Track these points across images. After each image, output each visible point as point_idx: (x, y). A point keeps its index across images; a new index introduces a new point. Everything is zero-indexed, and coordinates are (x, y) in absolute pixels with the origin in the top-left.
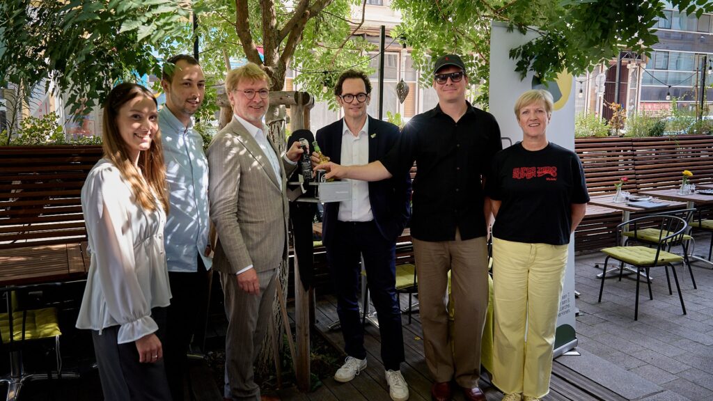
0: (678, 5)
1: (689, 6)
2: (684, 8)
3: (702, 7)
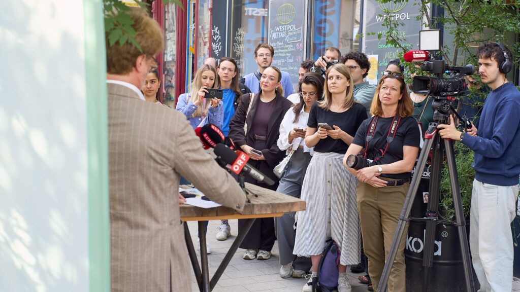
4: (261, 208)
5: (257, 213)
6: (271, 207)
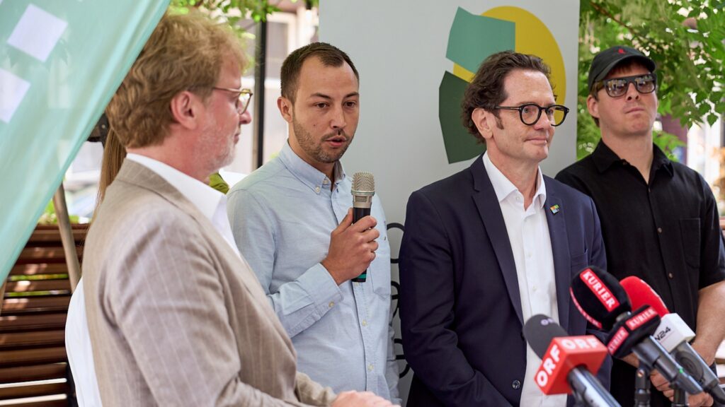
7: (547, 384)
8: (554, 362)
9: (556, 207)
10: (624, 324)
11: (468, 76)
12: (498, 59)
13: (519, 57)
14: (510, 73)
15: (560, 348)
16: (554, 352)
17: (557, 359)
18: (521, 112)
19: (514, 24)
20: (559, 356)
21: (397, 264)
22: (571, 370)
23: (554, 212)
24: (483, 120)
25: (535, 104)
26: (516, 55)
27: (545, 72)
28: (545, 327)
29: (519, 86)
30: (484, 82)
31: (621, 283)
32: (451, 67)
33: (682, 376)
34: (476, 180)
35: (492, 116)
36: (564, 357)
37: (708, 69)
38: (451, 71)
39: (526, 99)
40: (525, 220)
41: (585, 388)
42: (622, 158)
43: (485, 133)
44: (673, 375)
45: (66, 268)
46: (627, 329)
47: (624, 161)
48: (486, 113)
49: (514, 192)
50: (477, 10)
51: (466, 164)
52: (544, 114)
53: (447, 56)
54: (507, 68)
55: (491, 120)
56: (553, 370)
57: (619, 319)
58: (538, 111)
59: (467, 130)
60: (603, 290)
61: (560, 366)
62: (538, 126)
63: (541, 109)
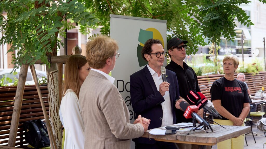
0: (240, 21)
1: (244, 22)
2: (243, 23)
3: (249, 23)
4: (190, 138)
5: (188, 141)
6: (195, 138)
7: (187, 116)
8: (188, 111)
9: (167, 76)
10: (200, 102)
11: (143, 45)
12: (149, 41)
13: (154, 41)
14: (153, 45)
15: (190, 108)
16: (188, 109)
17: (189, 110)
18: (156, 55)
19: (152, 32)
20: (190, 110)
21: (130, 92)
22: (192, 113)
23: (167, 77)
24: (147, 57)
25: (160, 52)
26: (154, 40)
27: (161, 43)
28: (185, 103)
29: (156, 48)
30: (146, 47)
31: (198, 93)
32: (139, 43)
33: (214, 113)
34: (146, 71)
35: (149, 55)
36: (191, 110)
37: (193, 41)
38: (139, 44)
39: (157, 51)
40: (159, 79)
41: (196, 116)
42: (179, 65)
43: (148, 59)
44: (212, 113)
45: (40, 100)
46: (201, 103)
47: (180, 65)
48: (148, 55)
49: (155, 73)
50: (144, 29)
51: (143, 67)
52: (162, 54)
53: (138, 41)
54: (152, 44)
55: (149, 57)
56: (188, 113)
57: (199, 101)
58: (160, 54)
59: (143, 59)
60: (195, 95)
61: (190, 112)
62: (160, 57)
63: (161, 53)
